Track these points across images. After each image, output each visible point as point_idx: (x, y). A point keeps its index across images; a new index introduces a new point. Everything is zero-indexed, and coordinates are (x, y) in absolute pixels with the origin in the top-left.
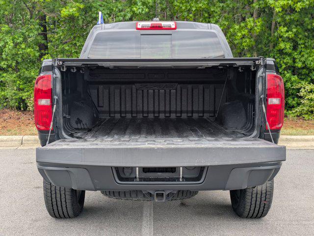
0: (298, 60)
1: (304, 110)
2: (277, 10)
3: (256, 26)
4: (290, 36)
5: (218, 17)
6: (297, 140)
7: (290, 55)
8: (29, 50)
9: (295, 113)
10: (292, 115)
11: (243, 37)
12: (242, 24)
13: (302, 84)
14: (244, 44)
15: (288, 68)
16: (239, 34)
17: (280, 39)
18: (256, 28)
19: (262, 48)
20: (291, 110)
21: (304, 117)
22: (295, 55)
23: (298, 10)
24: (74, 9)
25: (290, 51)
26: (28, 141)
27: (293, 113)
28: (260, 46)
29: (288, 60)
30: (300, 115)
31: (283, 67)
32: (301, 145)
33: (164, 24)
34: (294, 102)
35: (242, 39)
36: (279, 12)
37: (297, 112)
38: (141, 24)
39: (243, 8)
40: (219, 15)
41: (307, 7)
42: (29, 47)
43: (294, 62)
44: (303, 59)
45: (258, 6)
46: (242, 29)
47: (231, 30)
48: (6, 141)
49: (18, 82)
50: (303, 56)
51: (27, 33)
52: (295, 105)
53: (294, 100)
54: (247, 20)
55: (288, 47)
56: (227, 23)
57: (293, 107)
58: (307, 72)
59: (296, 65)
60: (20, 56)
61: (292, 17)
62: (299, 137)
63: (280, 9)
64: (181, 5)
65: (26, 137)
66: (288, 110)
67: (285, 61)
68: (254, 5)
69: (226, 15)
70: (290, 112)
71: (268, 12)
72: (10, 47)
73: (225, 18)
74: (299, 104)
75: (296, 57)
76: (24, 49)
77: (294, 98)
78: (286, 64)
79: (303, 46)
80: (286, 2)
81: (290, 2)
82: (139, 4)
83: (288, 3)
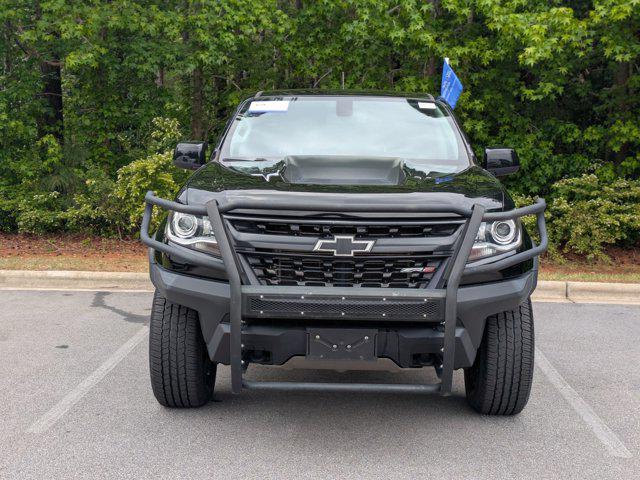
4: (478, 108)
8: (13, 124)
23: (485, 62)
24: (90, 55)
25: (485, 136)
40: (361, 71)
41: (502, 58)
51: (15, 94)
55: (479, 127)
61: (483, 76)
64: (295, 50)
69: (372, 70)
73: (371, 76)
76: (6, 121)
79: (507, 127)
80: (466, 50)
81: (474, 50)
82: (212, 48)
83: (470, 52)
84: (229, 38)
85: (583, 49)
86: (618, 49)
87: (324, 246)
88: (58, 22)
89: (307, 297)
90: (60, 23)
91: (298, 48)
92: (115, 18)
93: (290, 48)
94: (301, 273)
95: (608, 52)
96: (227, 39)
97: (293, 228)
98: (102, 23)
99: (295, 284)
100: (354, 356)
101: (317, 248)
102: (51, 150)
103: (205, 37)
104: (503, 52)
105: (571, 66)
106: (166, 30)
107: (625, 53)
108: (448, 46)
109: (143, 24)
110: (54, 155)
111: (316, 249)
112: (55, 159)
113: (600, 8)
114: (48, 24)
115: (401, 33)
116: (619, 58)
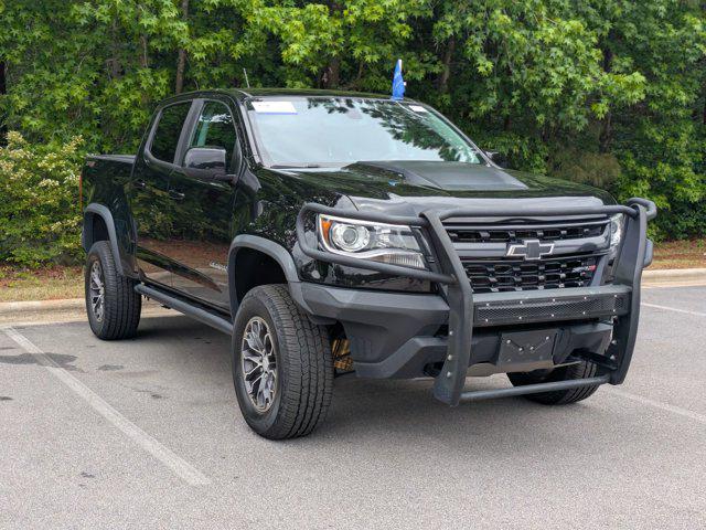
2: (197, 55)
3: (158, 84)
5: (74, 62)
11: (135, 104)
12: (129, 81)
14: (135, 121)
16: (125, 100)
18: (157, 88)
23: (236, 56)
36: (201, 60)
40: (75, 58)
41: (252, 53)
46: (130, 89)
47: (107, 91)
54: (140, 72)
56: (93, 75)
63: (203, 56)
69: (89, 58)
80: (212, 43)
81: (219, 43)
83: (216, 45)
85: (336, 48)
86: (367, 49)
87: (517, 251)
89: (526, 302)
94: (493, 279)
95: (357, 53)
97: (484, 234)
99: (490, 291)
100: (535, 358)
101: (510, 253)
104: (252, 46)
105: (321, 65)
107: (373, 54)
108: (189, 38)
111: (508, 254)
113: (353, 7)
115: (154, 21)
116: (368, 58)
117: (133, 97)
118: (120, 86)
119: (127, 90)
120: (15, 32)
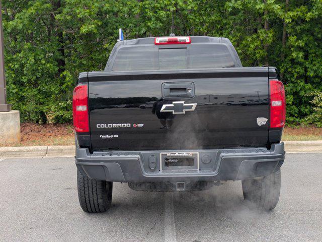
0: (310, 70)
1: (316, 117)
2: (287, 21)
3: (268, 37)
5: (230, 29)
6: (307, 145)
7: (301, 64)
8: (48, 65)
9: (308, 120)
10: (305, 123)
11: (256, 48)
12: (254, 36)
13: (315, 92)
14: (258, 55)
15: (300, 77)
16: (252, 46)
17: (292, 49)
18: (268, 39)
19: (274, 58)
20: (304, 118)
21: (316, 125)
22: (307, 64)
23: (307, 19)
24: (93, 26)
25: (302, 60)
26: (53, 150)
27: (305, 121)
28: (272, 56)
29: (300, 69)
30: (313, 123)
31: (295, 76)
32: (311, 149)
33: (180, 38)
34: (306, 110)
35: (254, 50)
36: (289, 23)
37: (309, 119)
38: (158, 40)
39: (255, 20)
40: (231, 27)
41: (317, 17)
42: (48, 62)
43: (306, 71)
44: (315, 68)
45: (268, 18)
46: (254, 40)
47: (244, 42)
48: (32, 151)
49: (39, 96)
50: (315, 65)
52: (308, 113)
53: (306, 108)
54: (259, 31)
56: (239, 35)
57: (306, 115)
58: (319, 80)
59: (308, 74)
60: (40, 71)
62: (309, 142)
63: (290, 20)
65: (50, 147)
66: (300, 118)
67: (297, 70)
68: (265, 17)
69: (238, 27)
70: (303, 120)
71: (279, 23)
72: (31, 62)
73: (237, 30)
74: (311, 112)
75: (307, 66)
76: (44, 64)
77: (306, 106)
78: (298, 73)
80: (295, 13)
81: (299, 13)
82: (153, 19)
83: (297, 14)
84: (163, 13)
88: (75, 9)
90: (76, 9)
91: (196, 17)
92: (107, 5)
93: (192, 17)
96: (162, 14)
98: (99, 8)
102: (68, 79)
103: (150, 14)
104: (317, 13)
106: (133, 10)
108: (284, 12)
109: (121, 8)
110: (69, 81)
112: (69, 84)
114: (69, 10)
117: (256, 44)
118: (249, 39)
119: (253, 40)
120: (205, 18)
